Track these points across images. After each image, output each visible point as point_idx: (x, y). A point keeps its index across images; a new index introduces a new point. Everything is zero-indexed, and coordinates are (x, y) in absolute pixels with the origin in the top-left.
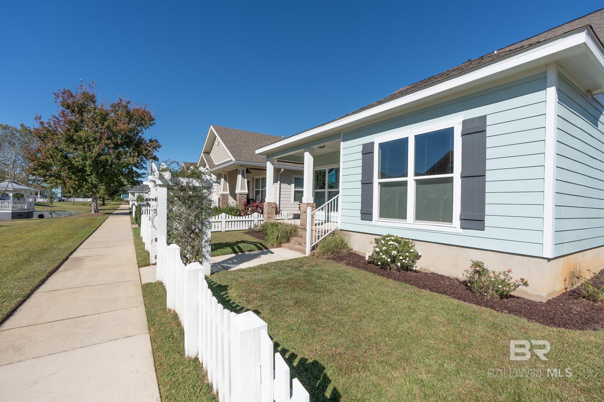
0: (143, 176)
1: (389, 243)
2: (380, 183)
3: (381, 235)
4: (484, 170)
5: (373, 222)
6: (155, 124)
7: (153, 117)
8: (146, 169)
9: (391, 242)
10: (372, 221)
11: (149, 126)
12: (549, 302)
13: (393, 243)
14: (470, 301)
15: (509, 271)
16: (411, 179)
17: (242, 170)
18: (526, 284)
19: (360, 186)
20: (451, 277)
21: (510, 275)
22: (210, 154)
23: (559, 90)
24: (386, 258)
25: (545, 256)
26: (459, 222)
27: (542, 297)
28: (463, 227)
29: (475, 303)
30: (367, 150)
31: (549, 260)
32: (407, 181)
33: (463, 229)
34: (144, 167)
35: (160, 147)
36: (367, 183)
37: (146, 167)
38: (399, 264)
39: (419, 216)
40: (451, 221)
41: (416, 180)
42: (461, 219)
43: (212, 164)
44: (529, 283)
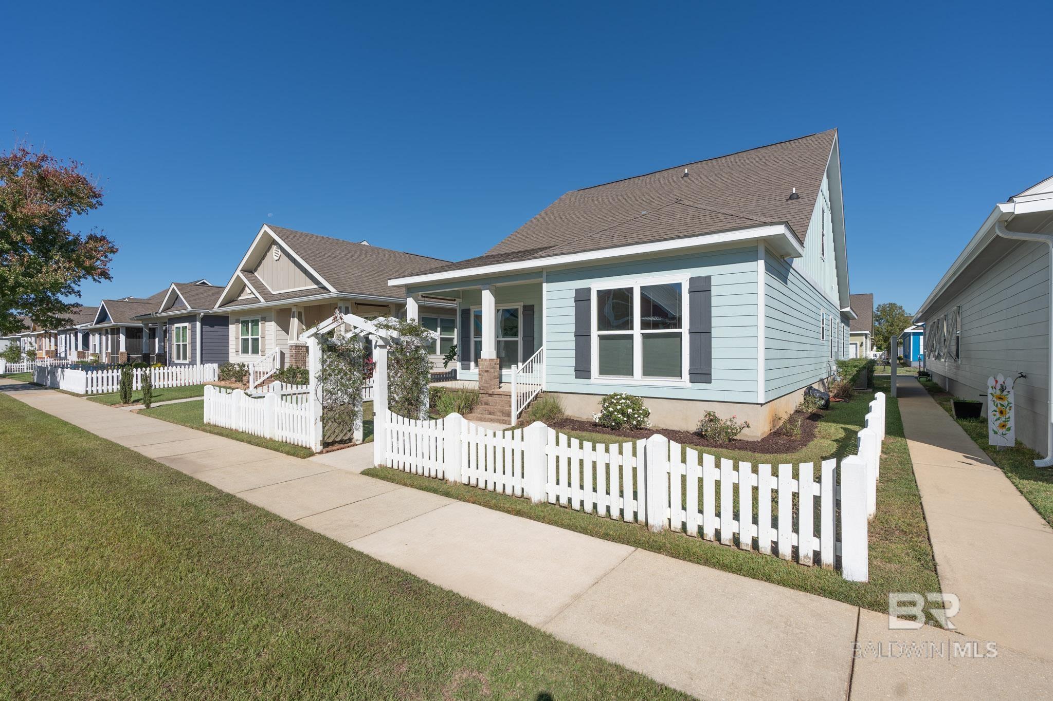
0: (75, 309)
1: (620, 402)
2: (599, 336)
3: (607, 395)
4: (710, 327)
5: (592, 380)
6: (102, 205)
7: (97, 190)
8: (80, 296)
9: (623, 401)
10: (590, 379)
11: (88, 208)
12: (762, 440)
13: (624, 401)
14: (708, 446)
15: (734, 417)
16: (637, 332)
17: (346, 307)
18: (748, 426)
19: (574, 339)
20: (681, 431)
21: (735, 420)
22: (255, 274)
23: (766, 262)
24: (622, 417)
25: (759, 402)
26: (688, 376)
27: (758, 437)
28: (692, 381)
29: (712, 447)
30: (582, 297)
31: (762, 405)
32: (633, 335)
33: (692, 382)
34: (73, 290)
35: (114, 252)
36: (582, 335)
37: (79, 291)
38: (635, 422)
39: (647, 372)
40: (680, 375)
41: (642, 334)
42: (690, 374)
43: (266, 291)
44: (750, 425)
